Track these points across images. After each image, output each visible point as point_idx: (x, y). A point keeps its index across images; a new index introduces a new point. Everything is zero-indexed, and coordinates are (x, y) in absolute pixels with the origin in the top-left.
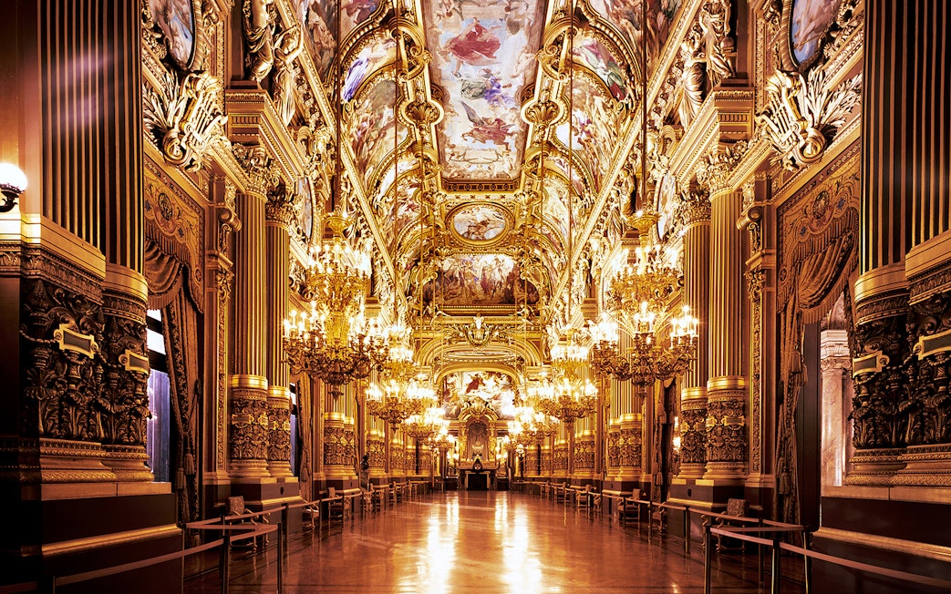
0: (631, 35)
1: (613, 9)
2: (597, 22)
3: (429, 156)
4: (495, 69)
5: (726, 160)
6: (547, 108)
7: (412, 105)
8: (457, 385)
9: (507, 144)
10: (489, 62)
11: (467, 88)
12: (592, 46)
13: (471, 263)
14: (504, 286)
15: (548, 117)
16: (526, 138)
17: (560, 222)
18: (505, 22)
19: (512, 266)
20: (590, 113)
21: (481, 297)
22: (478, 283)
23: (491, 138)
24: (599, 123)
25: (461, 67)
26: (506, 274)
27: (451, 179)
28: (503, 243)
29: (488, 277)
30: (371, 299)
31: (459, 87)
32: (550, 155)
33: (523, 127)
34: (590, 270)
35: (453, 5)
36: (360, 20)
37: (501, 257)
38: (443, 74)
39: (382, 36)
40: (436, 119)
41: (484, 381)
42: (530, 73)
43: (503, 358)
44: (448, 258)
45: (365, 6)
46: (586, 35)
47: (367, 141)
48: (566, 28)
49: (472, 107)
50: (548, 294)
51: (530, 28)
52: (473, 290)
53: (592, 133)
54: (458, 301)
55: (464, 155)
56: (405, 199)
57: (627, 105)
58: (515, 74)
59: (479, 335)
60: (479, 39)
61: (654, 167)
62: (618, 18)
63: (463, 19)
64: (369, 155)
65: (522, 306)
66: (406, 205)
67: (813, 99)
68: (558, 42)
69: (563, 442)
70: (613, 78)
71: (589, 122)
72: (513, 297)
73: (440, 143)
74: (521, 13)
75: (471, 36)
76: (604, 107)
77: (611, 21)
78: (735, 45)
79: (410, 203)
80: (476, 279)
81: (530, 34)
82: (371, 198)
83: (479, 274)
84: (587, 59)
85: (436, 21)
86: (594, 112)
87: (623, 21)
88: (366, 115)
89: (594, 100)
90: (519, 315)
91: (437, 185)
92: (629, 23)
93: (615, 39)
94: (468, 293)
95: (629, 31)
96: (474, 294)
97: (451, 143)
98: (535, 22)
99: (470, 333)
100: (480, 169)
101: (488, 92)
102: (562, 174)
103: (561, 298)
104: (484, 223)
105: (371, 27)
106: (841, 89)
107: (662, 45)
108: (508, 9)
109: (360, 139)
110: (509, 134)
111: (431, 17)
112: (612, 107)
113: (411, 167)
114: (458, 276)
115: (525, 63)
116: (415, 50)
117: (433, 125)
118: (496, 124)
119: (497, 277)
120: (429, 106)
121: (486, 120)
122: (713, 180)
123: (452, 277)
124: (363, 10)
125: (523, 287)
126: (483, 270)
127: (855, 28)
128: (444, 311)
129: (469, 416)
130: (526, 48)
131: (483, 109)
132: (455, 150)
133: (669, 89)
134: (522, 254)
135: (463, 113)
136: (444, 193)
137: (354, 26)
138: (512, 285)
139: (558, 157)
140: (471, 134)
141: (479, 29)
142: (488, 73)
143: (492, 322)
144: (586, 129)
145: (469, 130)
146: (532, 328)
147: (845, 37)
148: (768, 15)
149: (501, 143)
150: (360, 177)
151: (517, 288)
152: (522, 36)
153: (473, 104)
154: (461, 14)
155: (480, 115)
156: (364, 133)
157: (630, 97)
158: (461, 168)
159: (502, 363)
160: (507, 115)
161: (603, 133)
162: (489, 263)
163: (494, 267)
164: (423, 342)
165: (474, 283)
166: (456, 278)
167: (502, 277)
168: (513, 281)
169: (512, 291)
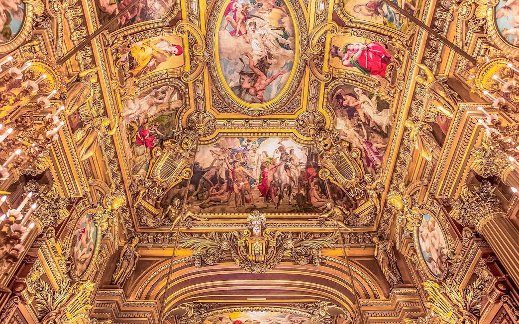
13: (244, 155)
14: (295, 192)
22: (255, 186)
26: (296, 173)
29: (270, 178)
52: (247, 197)
80: (251, 181)
83: (256, 174)
96: (247, 201)
114: (223, 176)
119: (284, 177)
123: (215, 179)
125: (323, 191)
126: (263, 167)
138: (308, 189)
143: (280, 229)
146: (353, 240)
151: (315, 192)
162: (271, 155)
163: (278, 162)
164: (151, 262)
165: (248, 186)
166: (221, 179)
167: (291, 178)
168: (309, 184)
169: (308, 197)
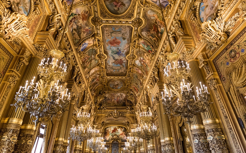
0: (152, 39)
1: (147, 34)
2: (144, 37)
3: (103, 67)
4: (120, 48)
5: (189, 52)
6: (133, 56)
7: (99, 55)
8: (109, 131)
9: (123, 65)
10: (118, 46)
11: (113, 52)
12: (143, 42)
13: (114, 95)
14: (123, 101)
15: (133, 58)
16: (128, 64)
17: (138, 84)
18: (122, 38)
19: (125, 96)
20: (143, 57)
21: (116, 104)
22: (116, 100)
23: (119, 64)
24: (146, 59)
25: (112, 47)
26: (123, 98)
27: (109, 73)
28: (122, 90)
29: (118, 99)
30: (83, 102)
31: (111, 51)
32: (134, 67)
33: (127, 61)
34: (147, 94)
35: (109, 34)
36: (86, 35)
37: (122, 94)
38: (107, 49)
39: (92, 39)
40: (105, 58)
41: (118, 129)
42: (128, 49)
43: (123, 122)
44: (108, 94)
45: (88, 32)
46: (141, 40)
47: (86, 62)
48: (136, 38)
49: (114, 56)
50: (135, 103)
51: (128, 39)
52: (114, 102)
53: (144, 62)
54: (110, 105)
55: (112, 67)
56: (96, 78)
57: (153, 53)
58: (124, 49)
59: (116, 115)
60: (116, 41)
61: (164, 63)
62: (149, 36)
63: (112, 37)
64: (87, 66)
65: (128, 107)
66: (96, 80)
67: (219, 25)
68: (135, 41)
69: (143, 149)
70: (149, 49)
71: (143, 59)
72: (125, 104)
73: (106, 65)
74: (126, 36)
75: (114, 40)
76: (147, 55)
77: (147, 37)
78: (183, 29)
79: (98, 79)
81: (128, 40)
82: (86, 76)
84: (142, 45)
85: (106, 37)
86: (144, 57)
87: (150, 37)
88: (87, 56)
89: (144, 54)
90: (127, 109)
91: (105, 74)
92: (152, 37)
93: (148, 40)
94: (113, 103)
95: (152, 38)
97: (109, 65)
98: (129, 38)
99: (113, 114)
100: (116, 71)
101: (118, 53)
102: (137, 72)
103: (139, 104)
104: (117, 85)
105: (89, 37)
106: (229, 20)
107: (160, 39)
108: (123, 35)
109: (84, 61)
110: (123, 63)
111: (104, 36)
112: (149, 55)
113: (98, 70)
114: (110, 98)
115: (127, 47)
116: (100, 42)
117: (104, 60)
118: (120, 60)
119: (121, 99)
120: (103, 55)
121: (118, 59)
122: (186, 58)
123: (108, 99)
124: (87, 33)
125: (128, 102)
126: (117, 97)
127: (230, 3)
128: (106, 108)
129: (112, 140)
130: (127, 43)
131: (117, 56)
132: (110, 66)
133: (163, 49)
134: (128, 93)
135: (112, 58)
136: (107, 76)
137: (85, 36)
138: (125, 101)
139: (136, 68)
140: (114, 62)
141: (116, 39)
142: (118, 49)
143: (120, 111)
144: (143, 61)
145: (113, 61)
146: (131, 113)
147: (226, 6)
148: (193, 19)
149: (122, 65)
150: (83, 70)
151: (126, 102)
152: (126, 41)
153: (114, 55)
154: (111, 36)
155: (116, 58)
156: (86, 60)
157: (154, 52)
158: (111, 71)
159: (123, 124)
160: (123, 58)
161: (147, 61)
162: (119, 95)
163: (120, 96)
164: (99, 117)
165: (114, 100)
166: (110, 99)
167: (122, 99)
168: (125, 100)
169: (125, 103)
